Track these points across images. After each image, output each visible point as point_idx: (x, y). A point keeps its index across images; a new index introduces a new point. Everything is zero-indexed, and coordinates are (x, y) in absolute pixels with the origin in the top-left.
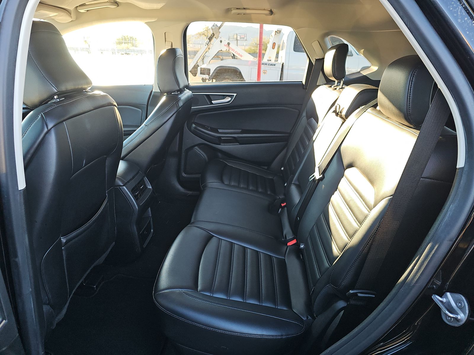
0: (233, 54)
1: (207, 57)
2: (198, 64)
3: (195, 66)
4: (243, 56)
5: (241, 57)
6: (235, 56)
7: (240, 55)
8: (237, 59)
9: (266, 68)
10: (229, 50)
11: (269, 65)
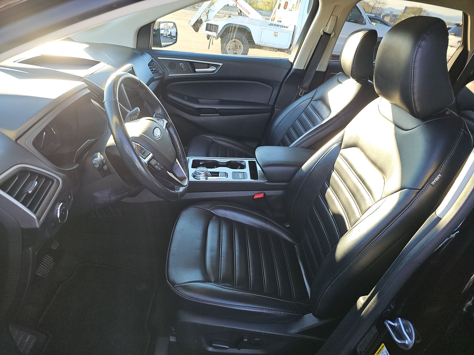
0: (240, 10)
1: (213, 11)
2: (201, 18)
3: (198, 20)
4: (250, 13)
5: (249, 14)
6: (242, 13)
7: (248, 12)
8: (244, 16)
9: (278, 30)
10: (236, 6)
11: (282, 26)
